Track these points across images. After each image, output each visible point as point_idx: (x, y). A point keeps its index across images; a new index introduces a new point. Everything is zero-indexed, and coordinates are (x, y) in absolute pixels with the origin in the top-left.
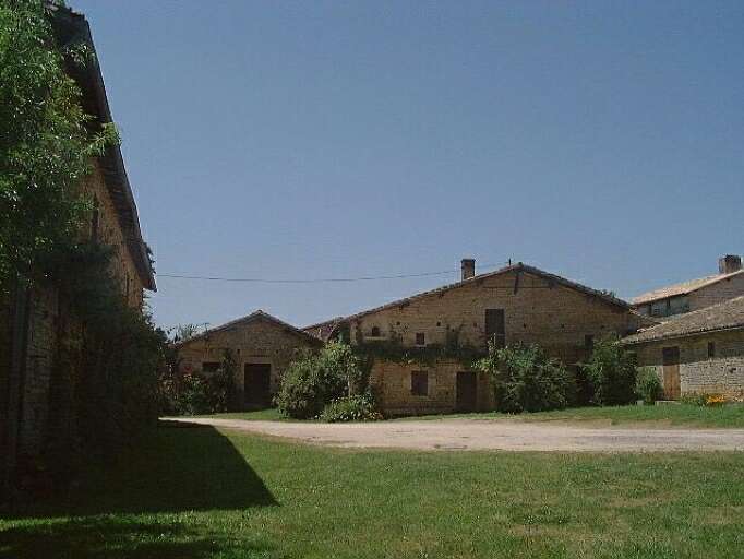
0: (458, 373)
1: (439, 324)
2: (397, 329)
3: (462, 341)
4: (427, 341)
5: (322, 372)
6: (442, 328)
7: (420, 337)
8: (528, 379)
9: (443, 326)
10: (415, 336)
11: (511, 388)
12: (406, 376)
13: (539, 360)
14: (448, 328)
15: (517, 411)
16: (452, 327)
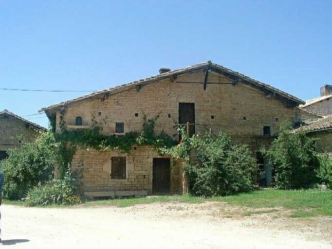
0: (155, 160)
1: (137, 115)
2: (98, 119)
3: (157, 130)
4: (126, 130)
5: (31, 157)
6: (140, 119)
7: (120, 126)
8: (218, 165)
9: (140, 116)
10: (114, 125)
11: (202, 173)
12: (106, 161)
13: (227, 147)
14: (145, 118)
15: (208, 195)
16: (148, 118)
